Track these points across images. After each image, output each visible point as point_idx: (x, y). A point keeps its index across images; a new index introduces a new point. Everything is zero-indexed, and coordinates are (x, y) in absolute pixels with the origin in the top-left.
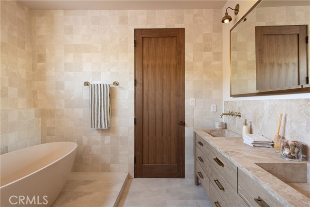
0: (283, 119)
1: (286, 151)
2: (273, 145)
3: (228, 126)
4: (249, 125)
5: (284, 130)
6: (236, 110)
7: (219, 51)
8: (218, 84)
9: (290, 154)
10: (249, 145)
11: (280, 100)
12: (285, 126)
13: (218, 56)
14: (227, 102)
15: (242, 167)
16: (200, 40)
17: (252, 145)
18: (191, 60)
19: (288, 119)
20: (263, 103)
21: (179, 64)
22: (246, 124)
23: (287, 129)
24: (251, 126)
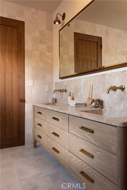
0: (91, 88)
1: (93, 104)
2: (86, 105)
3: (57, 101)
4: (72, 96)
5: (92, 94)
6: (64, 88)
7: (51, 45)
8: (50, 70)
9: (95, 106)
10: (73, 106)
11: (90, 77)
12: (92, 92)
13: (50, 49)
14: (57, 83)
15: (72, 113)
16: (37, 34)
17: (75, 106)
18: (30, 49)
19: (94, 87)
20: (80, 80)
21: (19, 51)
22: (71, 96)
23: (93, 93)
24: (73, 96)
